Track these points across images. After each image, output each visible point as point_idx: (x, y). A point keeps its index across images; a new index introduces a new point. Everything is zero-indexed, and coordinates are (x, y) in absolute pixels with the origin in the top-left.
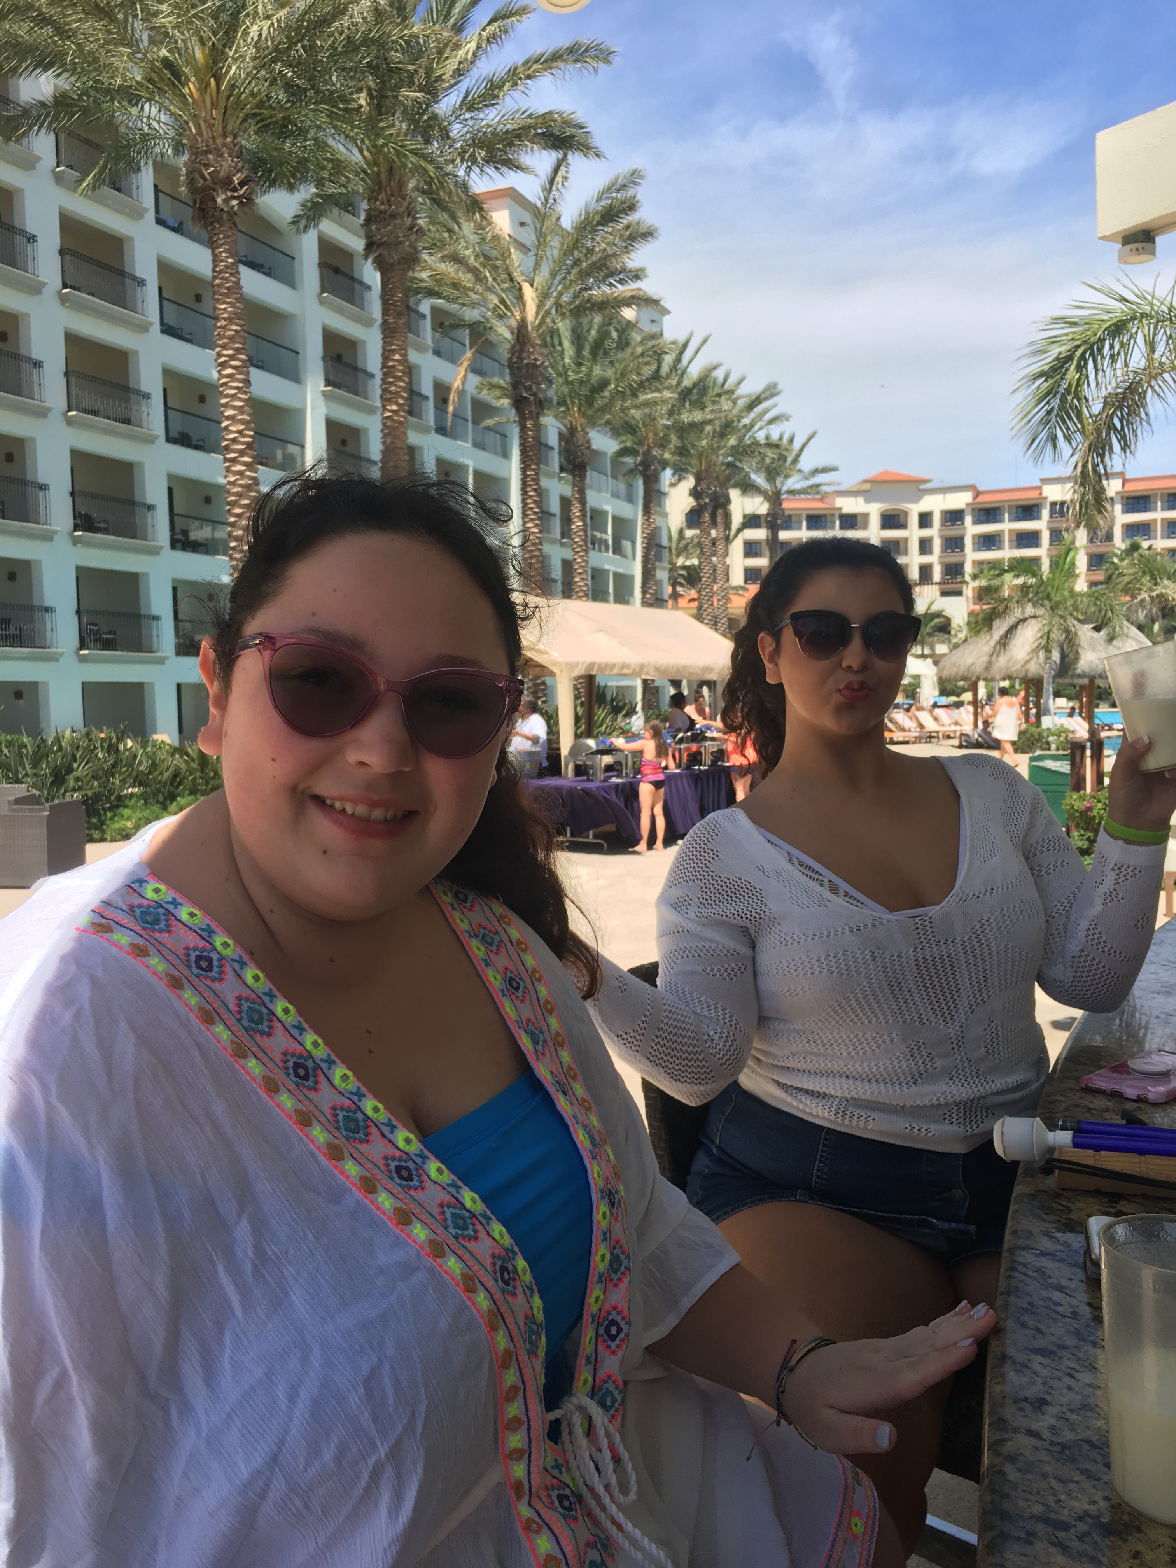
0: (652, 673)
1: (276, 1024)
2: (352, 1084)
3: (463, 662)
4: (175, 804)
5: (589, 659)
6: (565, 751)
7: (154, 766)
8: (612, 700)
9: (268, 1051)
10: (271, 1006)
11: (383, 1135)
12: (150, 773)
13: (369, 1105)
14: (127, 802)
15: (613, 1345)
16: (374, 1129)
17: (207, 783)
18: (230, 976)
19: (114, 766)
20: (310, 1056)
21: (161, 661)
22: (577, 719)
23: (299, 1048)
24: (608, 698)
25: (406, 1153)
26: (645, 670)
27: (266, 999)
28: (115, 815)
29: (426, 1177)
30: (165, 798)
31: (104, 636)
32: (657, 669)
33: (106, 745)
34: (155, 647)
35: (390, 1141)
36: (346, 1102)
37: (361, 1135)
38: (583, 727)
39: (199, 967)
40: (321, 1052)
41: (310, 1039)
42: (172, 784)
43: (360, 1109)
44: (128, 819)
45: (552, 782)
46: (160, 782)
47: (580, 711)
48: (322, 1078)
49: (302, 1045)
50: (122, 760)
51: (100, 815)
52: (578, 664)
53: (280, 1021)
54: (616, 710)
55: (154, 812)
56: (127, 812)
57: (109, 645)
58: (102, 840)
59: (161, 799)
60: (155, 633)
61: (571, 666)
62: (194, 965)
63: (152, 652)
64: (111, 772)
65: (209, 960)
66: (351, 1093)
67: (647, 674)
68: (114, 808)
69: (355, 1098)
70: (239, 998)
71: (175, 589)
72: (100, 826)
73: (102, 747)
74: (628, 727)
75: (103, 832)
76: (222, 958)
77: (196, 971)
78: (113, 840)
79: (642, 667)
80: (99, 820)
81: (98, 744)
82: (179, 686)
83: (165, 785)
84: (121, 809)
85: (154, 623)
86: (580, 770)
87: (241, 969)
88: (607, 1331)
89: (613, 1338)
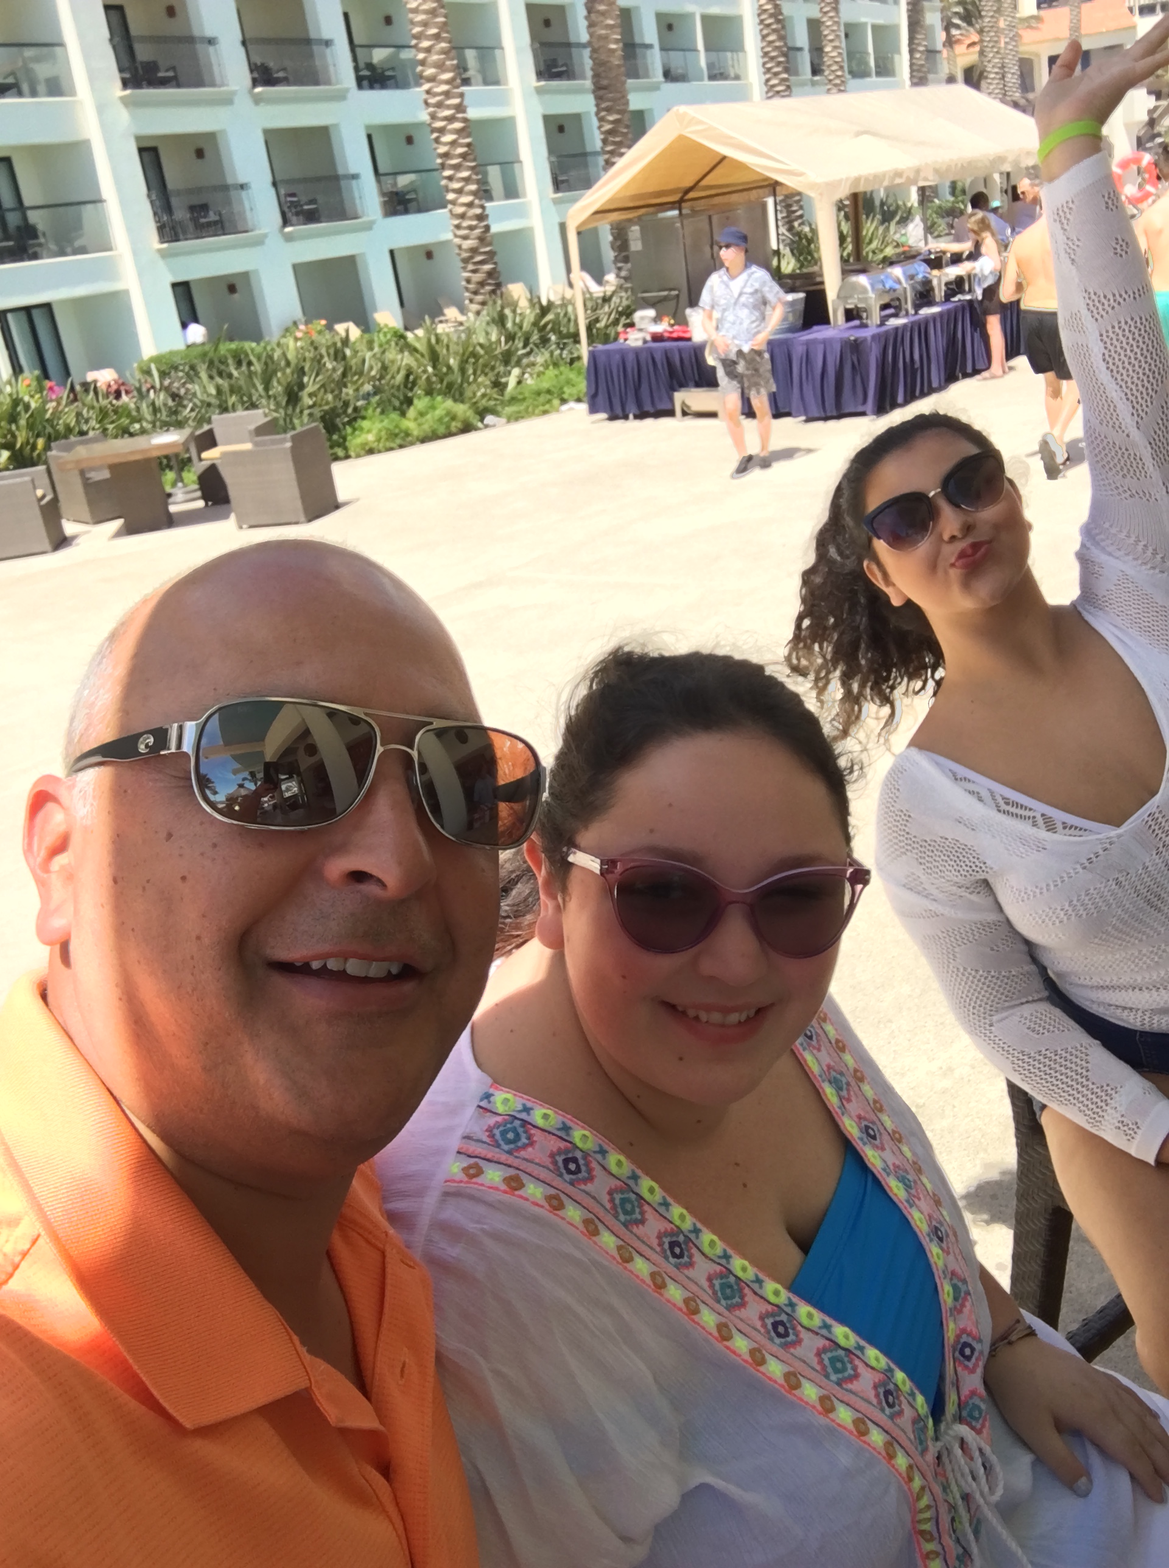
0: (931, 178)
1: (646, 1208)
2: (720, 1247)
3: (799, 862)
4: (412, 408)
5: (854, 173)
6: (831, 295)
7: (384, 368)
8: (882, 204)
9: (645, 1239)
10: (636, 1190)
11: (755, 1293)
12: (382, 377)
13: (738, 1264)
14: (363, 413)
15: (970, 1364)
16: (747, 1290)
17: (442, 381)
18: (598, 1171)
19: (344, 374)
20: (680, 1231)
21: (369, 227)
22: (842, 238)
23: (669, 1226)
24: (877, 203)
25: (777, 1306)
26: (922, 175)
27: (631, 1183)
28: (354, 429)
29: (799, 1328)
30: (402, 403)
31: (306, 207)
32: (936, 171)
33: (332, 351)
34: (360, 212)
35: (762, 1297)
36: (718, 1268)
37: (737, 1300)
38: (850, 247)
39: (570, 1172)
40: (688, 1224)
41: (677, 1211)
42: (406, 386)
43: (730, 1272)
44: (369, 431)
45: (819, 333)
46: (393, 387)
47: (846, 228)
48: (694, 1251)
49: (671, 1222)
50: (351, 368)
51: (339, 430)
52: (841, 181)
53: (648, 1204)
54: (887, 217)
55: (393, 420)
56: (365, 424)
57: (311, 217)
58: (347, 457)
59: (397, 403)
60: (356, 195)
61: (832, 186)
62: (564, 1171)
63: (356, 218)
64: (342, 383)
65: (575, 1160)
66: (719, 1257)
67: (926, 179)
68: (352, 421)
69: (723, 1262)
70: (610, 1193)
71: (369, 137)
72: (342, 444)
73: (329, 355)
74: (903, 239)
75: (346, 449)
76: (586, 1155)
77: (567, 1177)
78: (358, 456)
79: (918, 171)
80: (340, 437)
81: (323, 351)
82: (392, 252)
83: (398, 388)
84: (359, 421)
85: (354, 182)
86: (851, 315)
87: (604, 1158)
88: (962, 1353)
89: (968, 1358)
